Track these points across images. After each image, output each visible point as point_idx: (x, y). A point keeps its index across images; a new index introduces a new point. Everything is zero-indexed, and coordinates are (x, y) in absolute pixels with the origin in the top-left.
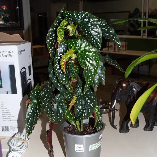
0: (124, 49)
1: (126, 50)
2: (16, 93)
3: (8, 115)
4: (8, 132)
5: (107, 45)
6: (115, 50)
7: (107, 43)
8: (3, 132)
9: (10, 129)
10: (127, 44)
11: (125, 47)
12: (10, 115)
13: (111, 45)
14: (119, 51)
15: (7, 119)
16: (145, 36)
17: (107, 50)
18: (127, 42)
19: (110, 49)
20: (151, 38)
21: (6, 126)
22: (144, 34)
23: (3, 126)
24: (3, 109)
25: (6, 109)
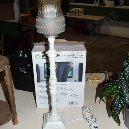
0: (82, 14)
1: (83, 15)
2: (82, 81)
3: (74, 94)
4: (72, 105)
5: (70, 11)
6: (75, 15)
7: (70, 9)
8: (69, 105)
9: (74, 103)
10: (84, 10)
11: (82, 12)
12: (75, 95)
13: (73, 11)
14: (78, 15)
15: (73, 97)
16: (97, 4)
17: (70, 15)
18: (84, 9)
19: (72, 14)
20: (101, 6)
21: (72, 101)
22: (97, 3)
23: (69, 101)
24: (71, 91)
25: (73, 91)
